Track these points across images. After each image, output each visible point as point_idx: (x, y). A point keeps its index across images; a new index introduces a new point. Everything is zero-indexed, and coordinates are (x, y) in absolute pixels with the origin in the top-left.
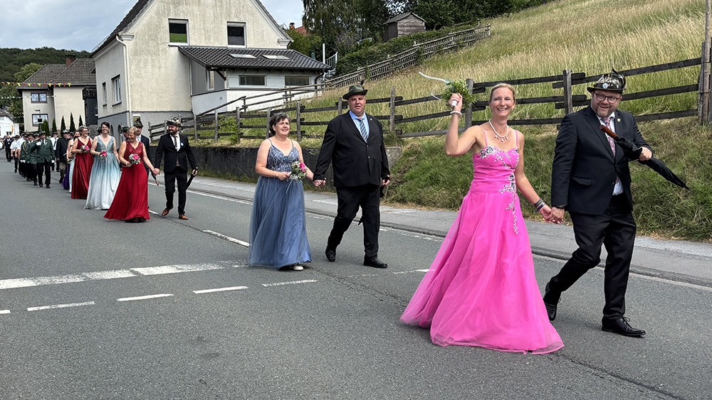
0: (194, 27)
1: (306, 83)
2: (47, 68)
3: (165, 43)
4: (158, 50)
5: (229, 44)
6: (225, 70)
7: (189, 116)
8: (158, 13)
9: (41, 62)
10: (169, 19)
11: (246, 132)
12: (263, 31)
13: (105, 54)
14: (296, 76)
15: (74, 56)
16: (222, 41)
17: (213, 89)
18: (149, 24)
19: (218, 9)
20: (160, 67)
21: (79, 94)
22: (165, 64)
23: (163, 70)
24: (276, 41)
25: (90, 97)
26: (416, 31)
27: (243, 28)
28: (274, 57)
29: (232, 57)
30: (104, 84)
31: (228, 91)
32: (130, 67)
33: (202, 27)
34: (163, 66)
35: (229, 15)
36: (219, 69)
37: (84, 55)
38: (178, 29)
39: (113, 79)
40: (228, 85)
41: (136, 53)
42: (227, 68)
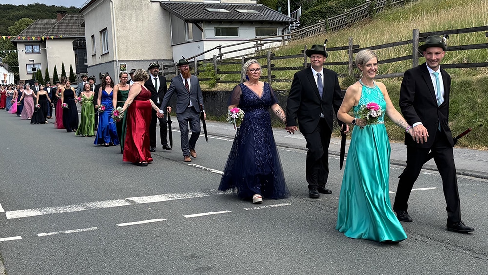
1: (275, 34)
2: (40, 23)
4: (141, 6)
6: (202, 23)
7: (170, 63)
9: (33, 17)
11: (223, 77)
13: (92, 10)
14: (265, 27)
15: (64, 12)
17: (192, 39)
21: (69, 45)
22: (148, 17)
23: (146, 23)
25: (80, 48)
28: (246, 11)
29: (208, 11)
30: (93, 36)
31: (204, 41)
32: (116, 21)
34: (146, 19)
36: (197, 22)
37: (73, 10)
39: (101, 32)
40: (205, 36)
41: (121, 8)
42: (204, 21)
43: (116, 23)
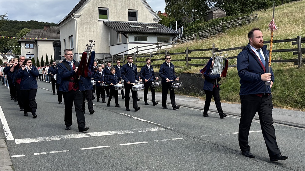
0: (111, 12)
1: (168, 41)
2: (34, 31)
3: (96, 19)
4: (93, 23)
5: (129, 20)
7: (108, 56)
8: (93, 4)
10: (99, 7)
11: (139, 64)
12: (146, 14)
13: (65, 24)
14: (163, 37)
15: (48, 25)
16: (125, 19)
17: (121, 43)
18: (88, 10)
19: (124, 3)
20: (94, 31)
21: (51, 44)
22: (96, 29)
23: (95, 33)
24: (153, 19)
25: (57, 46)
26: (221, 17)
27: (136, 13)
28: (152, 27)
29: (131, 27)
30: (65, 40)
31: (128, 44)
32: (78, 31)
33: (115, 12)
35: (129, 6)
36: (124, 33)
37: (53, 24)
38: (103, 12)
39: (69, 37)
40: (129, 41)
41: (81, 24)
42: (128, 32)
43: (78, 33)
